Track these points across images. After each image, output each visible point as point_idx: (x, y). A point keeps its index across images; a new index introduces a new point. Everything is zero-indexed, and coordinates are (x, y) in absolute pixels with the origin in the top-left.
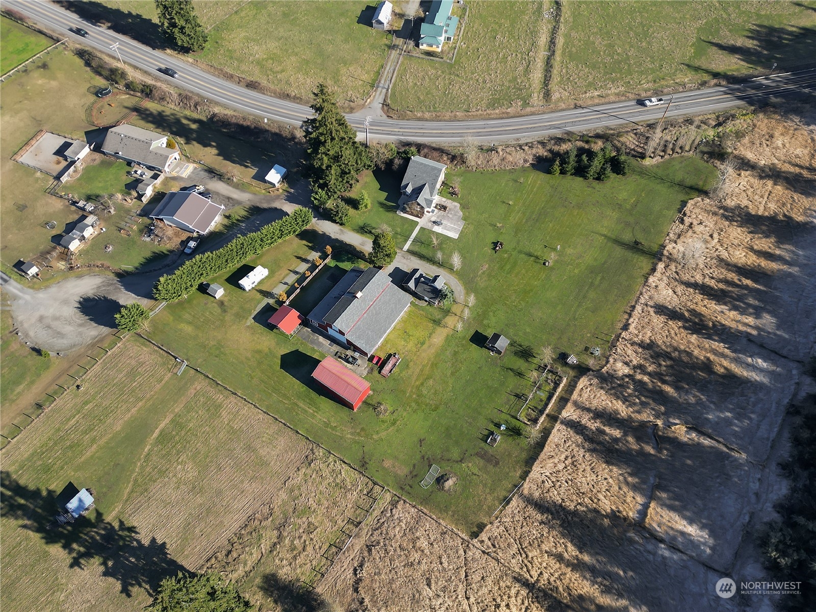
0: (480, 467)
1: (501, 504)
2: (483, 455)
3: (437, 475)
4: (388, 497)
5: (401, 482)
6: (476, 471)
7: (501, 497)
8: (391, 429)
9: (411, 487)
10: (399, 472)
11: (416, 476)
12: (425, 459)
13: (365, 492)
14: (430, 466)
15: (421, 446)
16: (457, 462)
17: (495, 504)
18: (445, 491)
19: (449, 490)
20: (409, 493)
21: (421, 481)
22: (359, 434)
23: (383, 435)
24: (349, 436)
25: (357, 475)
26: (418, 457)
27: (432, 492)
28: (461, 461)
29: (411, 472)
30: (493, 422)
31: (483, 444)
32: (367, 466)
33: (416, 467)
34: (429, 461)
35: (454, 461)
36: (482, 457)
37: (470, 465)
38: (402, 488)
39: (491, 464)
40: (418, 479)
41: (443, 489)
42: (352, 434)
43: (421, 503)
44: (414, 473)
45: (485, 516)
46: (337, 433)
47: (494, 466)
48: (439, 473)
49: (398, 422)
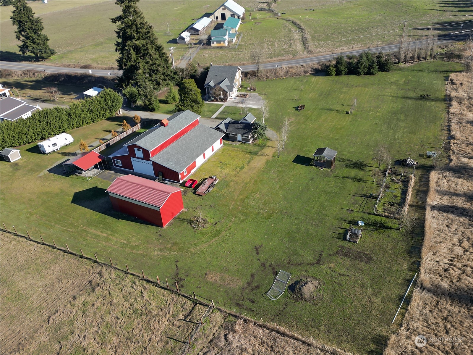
0: (347, 266)
1: (398, 306)
2: (347, 254)
3: (289, 283)
4: (218, 318)
5: (237, 298)
6: (343, 271)
7: (394, 297)
8: (214, 240)
9: (252, 302)
10: (231, 286)
11: (257, 287)
12: (267, 266)
13: (181, 316)
14: (276, 273)
15: (258, 253)
16: (313, 264)
17: (388, 307)
18: (305, 300)
19: (312, 297)
20: (250, 310)
21: (267, 292)
22: (170, 249)
23: (204, 247)
24: (156, 253)
25: (168, 296)
26: (256, 265)
27: (286, 304)
28: (318, 263)
29: (249, 284)
30: (345, 221)
31: (341, 243)
32: (183, 283)
33: (256, 276)
34: (273, 269)
35: (308, 264)
36: (345, 255)
37: (332, 265)
38: (238, 305)
39: (361, 261)
40: (261, 291)
41: (302, 298)
42: (160, 250)
43: (273, 321)
44: (255, 284)
45: (380, 325)
46: (139, 252)
47: (366, 263)
48: (291, 280)
49: (223, 233)
